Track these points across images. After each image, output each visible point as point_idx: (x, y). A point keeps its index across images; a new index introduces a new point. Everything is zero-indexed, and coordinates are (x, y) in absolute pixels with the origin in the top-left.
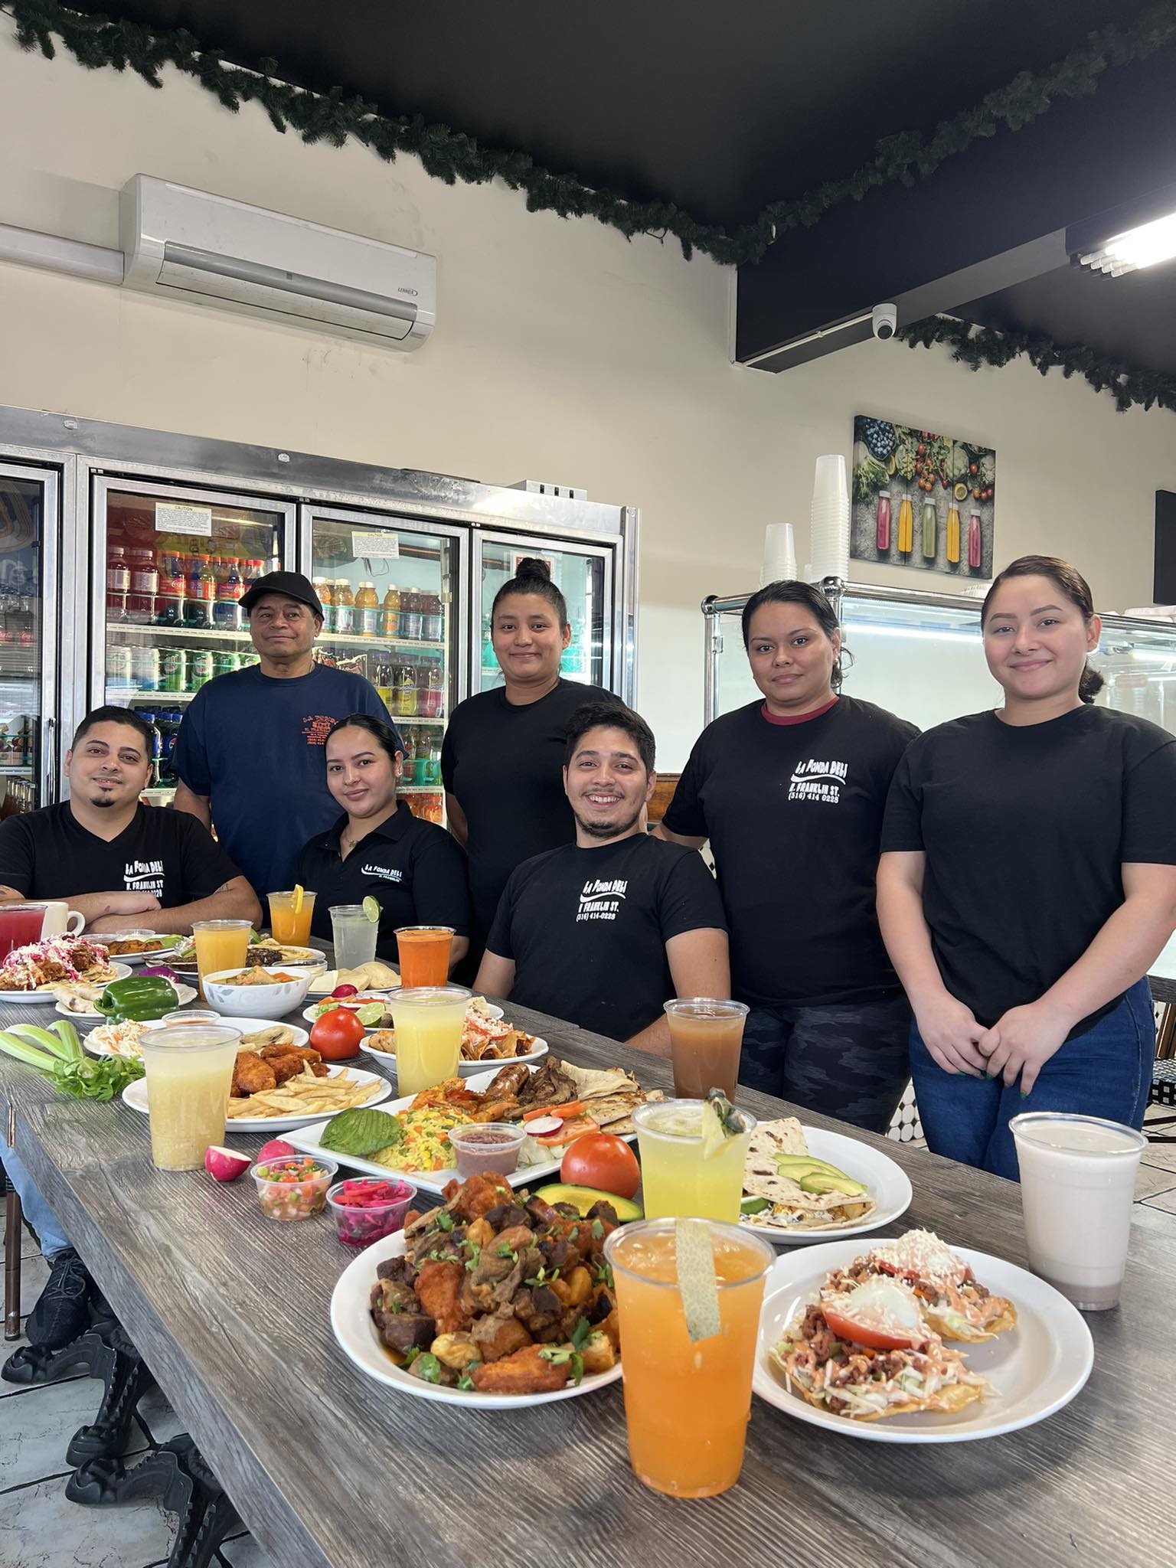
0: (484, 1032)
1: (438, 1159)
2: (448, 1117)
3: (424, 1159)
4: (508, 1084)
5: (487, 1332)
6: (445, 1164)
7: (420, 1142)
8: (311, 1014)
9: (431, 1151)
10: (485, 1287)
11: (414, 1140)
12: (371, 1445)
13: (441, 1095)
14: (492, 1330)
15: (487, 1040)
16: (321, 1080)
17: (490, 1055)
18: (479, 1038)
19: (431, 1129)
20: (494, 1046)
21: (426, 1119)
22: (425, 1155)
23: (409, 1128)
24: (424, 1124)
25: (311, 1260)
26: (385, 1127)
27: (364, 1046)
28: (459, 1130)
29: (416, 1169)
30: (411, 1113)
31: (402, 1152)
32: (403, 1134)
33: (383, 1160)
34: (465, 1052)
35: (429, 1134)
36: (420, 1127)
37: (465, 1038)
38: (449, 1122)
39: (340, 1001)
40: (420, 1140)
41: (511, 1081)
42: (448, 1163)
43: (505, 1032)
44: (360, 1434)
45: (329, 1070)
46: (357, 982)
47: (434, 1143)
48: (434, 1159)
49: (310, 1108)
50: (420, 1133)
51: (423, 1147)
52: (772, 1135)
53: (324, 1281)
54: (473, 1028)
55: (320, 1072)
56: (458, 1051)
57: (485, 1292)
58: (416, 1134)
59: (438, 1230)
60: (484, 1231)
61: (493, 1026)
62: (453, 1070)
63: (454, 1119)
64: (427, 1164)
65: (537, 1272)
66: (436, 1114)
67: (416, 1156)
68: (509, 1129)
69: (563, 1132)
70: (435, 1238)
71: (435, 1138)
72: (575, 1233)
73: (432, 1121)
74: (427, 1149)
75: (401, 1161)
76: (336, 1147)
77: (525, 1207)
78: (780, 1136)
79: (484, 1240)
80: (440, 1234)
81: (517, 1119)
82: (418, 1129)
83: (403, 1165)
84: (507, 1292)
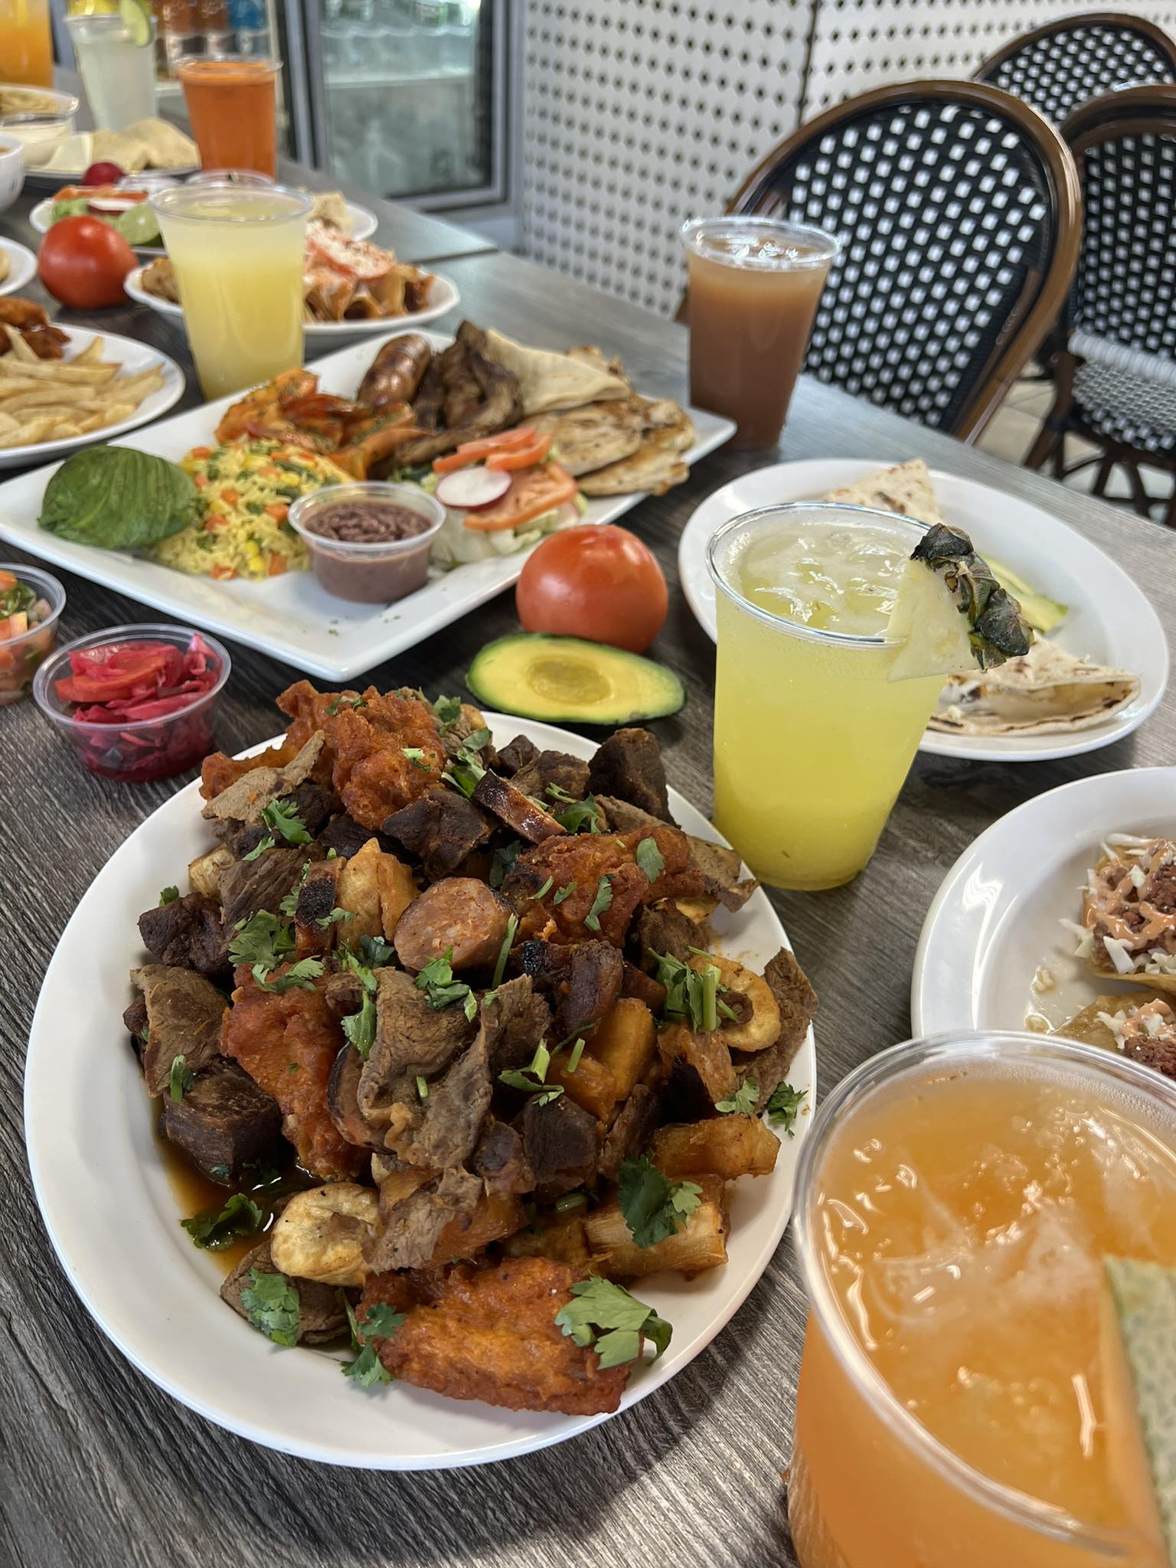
0: (343, 270)
1: (275, 554)
2: (288, 467)
3: (248, 557)
4: (395, 381)
5: (411, 1248)
6: (290, 563)
7: (235, 524)
8: (42, 216)
9: (259, 541)
10: (399, 1113)
11: (223, 519)
12: (138, 1523)
13: (272, 409)
14: (426, 1240)
15: (351, 286)
16: (46, 368)
17: (357, 312)
18: (336, 281)
19: (255, 496)
20: (364, 294)
21: (245, 475)
22: (250, 549)
23: (213, 492)
24: (240, 486)
25: (22, 827)
26: (163, 493)
27: (133, 284)
28: (310, 498)
29: (236, 574)
30: (214, 456)
31: (202, 543)
32: (202, 506)
33: (167, 555)
34: (313, 304)
35: (254, 508)
36: (233, 491)
37: (309, 280)
38: (291, 479)
39: (89, 195)
40: (234, 520)
41: (401, 376)
42: (296, 561)
43: (382, 269)
44: (112, 1479)
45: (65, 339)
46: (125, 157)
47: (265, 525)
48: (269, 556)
49: (29, 431)
50: (234, 504)
51: (242, 534)
52: (887, 500)
53: (46, 891)
54: (323, 261)
55: (48, 347)
56: (298, 305)
57: (398, 1126)
58: (226, 508)
59: (271, 842)
60: (382, 884)
61: (360, 258)
62: (294, 346)
63: (299, 470)
64: (255, 565)
65: (530, 1056)
66: (261, 461)
67: (231, 550)
68: (406, 493)
69: (511, 500)
70: (268, 865)
71: (265, 516)
72: (604, 897)
73: (256, 478)
74: (251, 537)
75: (204, 559)
76: (68, 533)
77: (475, 802)
78: (901, 499)
79: (385, 905)
80: (279, 854)
81: (422, 467)
82: (229, 496)
83: (208, 565)
84: (458, 1138)
